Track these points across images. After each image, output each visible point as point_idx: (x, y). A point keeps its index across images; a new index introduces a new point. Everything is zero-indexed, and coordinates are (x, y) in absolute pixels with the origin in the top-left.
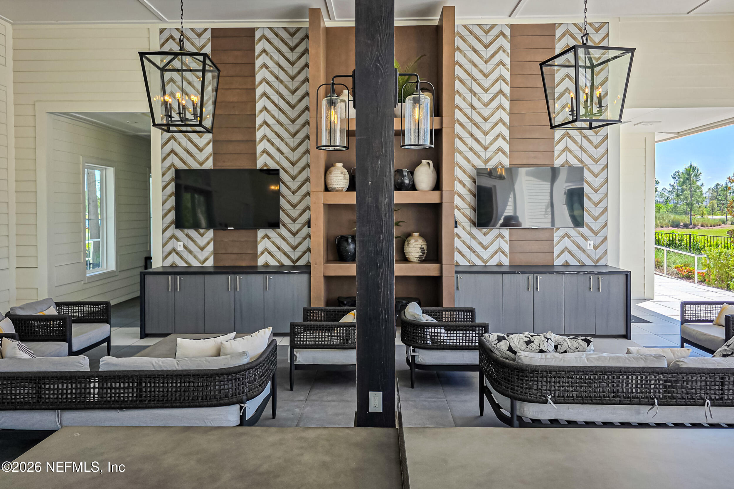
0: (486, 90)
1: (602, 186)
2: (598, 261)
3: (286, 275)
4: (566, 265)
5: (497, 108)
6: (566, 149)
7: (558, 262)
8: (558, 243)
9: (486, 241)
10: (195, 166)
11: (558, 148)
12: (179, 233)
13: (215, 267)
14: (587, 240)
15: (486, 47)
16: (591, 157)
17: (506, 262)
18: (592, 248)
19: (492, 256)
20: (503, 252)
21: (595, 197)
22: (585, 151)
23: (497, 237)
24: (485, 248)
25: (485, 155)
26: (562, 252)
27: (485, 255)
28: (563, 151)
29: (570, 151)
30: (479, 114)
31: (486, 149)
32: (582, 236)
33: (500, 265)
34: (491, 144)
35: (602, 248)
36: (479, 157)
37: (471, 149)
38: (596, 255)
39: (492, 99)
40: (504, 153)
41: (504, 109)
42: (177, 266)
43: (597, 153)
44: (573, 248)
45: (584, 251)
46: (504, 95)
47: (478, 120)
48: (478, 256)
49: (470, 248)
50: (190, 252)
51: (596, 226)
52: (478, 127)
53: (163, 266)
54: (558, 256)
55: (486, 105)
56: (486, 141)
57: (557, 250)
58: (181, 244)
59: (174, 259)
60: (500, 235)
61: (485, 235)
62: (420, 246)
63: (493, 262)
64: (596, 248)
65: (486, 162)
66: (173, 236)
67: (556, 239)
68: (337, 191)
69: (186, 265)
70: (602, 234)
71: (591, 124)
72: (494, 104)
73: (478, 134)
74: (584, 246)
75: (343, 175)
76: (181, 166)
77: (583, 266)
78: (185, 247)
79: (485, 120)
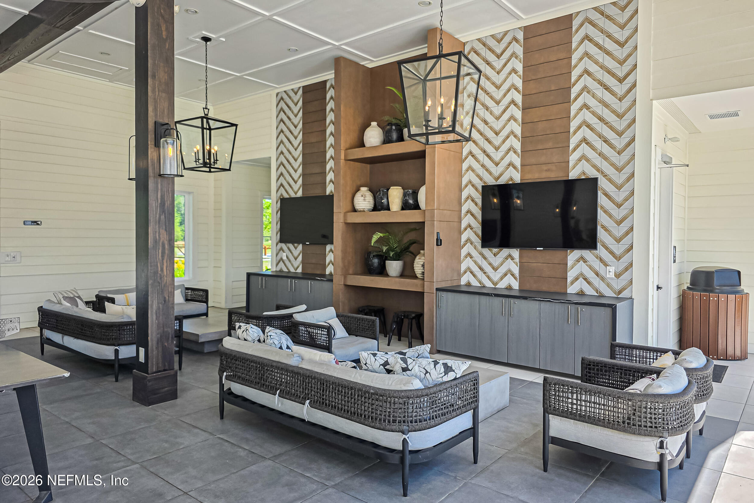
0: (498, 103)
1: (626, 200)
2: (620, 292)
4: (581, 294)
5: (509, 120)
6: (583, 157)
7: (572, 290)
8: (572, 267)
9: (496, 261)
11: (573, 158)
12: (283, 245)
14: (606, 265)
15: (499, 56)
16: (613, 165)
17: (516, 285)
18: (612, 275)
19: (502, 278)
20: (513, 275)
22: (606, 158)
23: (506, 258)
24: (495, 269)
25: (497, 171)
26: (577, 279)
27: (496, 276)
28: (580, 160)
29: (588, 160)
30: (491, 128)
31: (497, 164)
32: (601, 260)
33: (509, 288)
34: (502, 159)
35: (626, 277)
36: (490, 173)
37: (483, 166)
38: (618, 285)
40: (515, 167)
41: (515, 120)
42: (283, 271)
43: (620, 160)
44: (590, 275)
45: (603, 279)
46: (515, 105)
47: (490, 134)
48: (488, 277)
49: (481, 269)
50: (290, 261)
51: (618, 249)
52: (490, 142)
53: (276, 271)
54: (572, 283)
55: (498, 118)
56: (496, 156)
57: (571, 275)
58: (285, 254)
59: (281, 265)
60: (510, 256)
61: (495, 255)
63: (502, 285)
64: (618, 275)
65: (497, 179)
66: (281, 249)
67: (570, 263)
69: (287, 271)
70: (625, 260)
72: (506, 116)
73: (490, 149)
74: (602, 272)
75: (363, 198)
76: (286, 196)
77: (602, 296)
78: (287, 257)
79: (497, 134)
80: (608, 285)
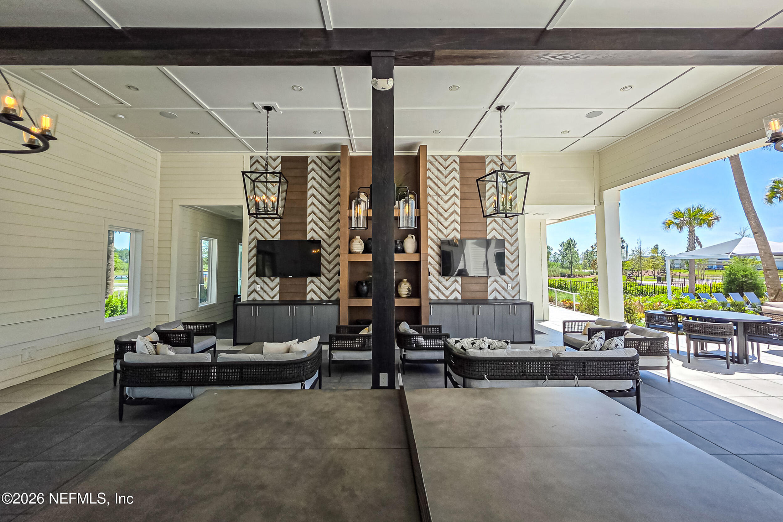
0: (446, 194)
1: (515, 251)
2: (514, 297)
3: (325, 306)
4: (496, 299)
5: (453, 204)
6: (494, 229)
7: (491, 297)
8: (491, 285)
9: (447, 284)
10: (269, 238)
11: (489, 229)
12: (258, 280)
13: (279, 301)
14: (507, 283)
15: (446, 168)
16: (508, 234)
17: (459, 297)
18: (510, 288)
19: (451, 294)
20: (458, 291)
21: (512, 258)
22: (505, 230)
23: (454, 282)
24: (447, 289)
25: (446, 232)
26: (493, 291)
27: (447, 293)
28: (492, 230)
29: (496, 230)
30: (442, 207)
31: (446, 228)
32: (505, 281)
33: (456, 299)
34: (449, 225)
35: (517, 288)
36: (442, 233)
37: (437, 228)
38: (513, 293)
39: (450, 199)
40: (457, 231)
41: (457, 205)
42: (256, 300)
43: (512, 232)
44: (500, 289)
45: (506, 290)
46: (456, 196)
47: (441, 211)
48: (443, 294)
49: (438, 289)
50: (265, 291)
51: (512, 275)
52: (441, 215)
53: (247, 300)
54: (491, 293)
55: (446, 202)
56: (446, 224)
57: (490, 290)
58: (259, 286)
59: (255, 296)
60: (456, 281)
61: (447, 280)
62: (408, 288)
63: (452, 298)
64: (513, 288)
65: (447, 236)
66: (255, 282)
67: (489, 283)
68: (357, 253)
69: (262, 300)
70: (516, 280)
71: (506, 215)
72: (451, 202)
73: (441, 219)
74: (506, 287)
75: (360, 244)
76: (261, 238)
77: (505, 299)
78: (262, 288)
79: (446, 211)
80: (509, 293)
